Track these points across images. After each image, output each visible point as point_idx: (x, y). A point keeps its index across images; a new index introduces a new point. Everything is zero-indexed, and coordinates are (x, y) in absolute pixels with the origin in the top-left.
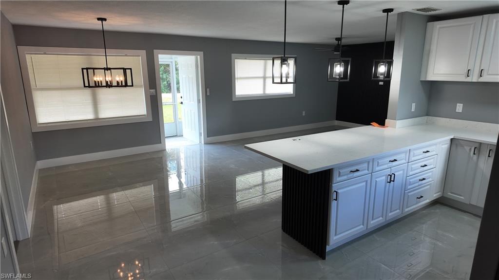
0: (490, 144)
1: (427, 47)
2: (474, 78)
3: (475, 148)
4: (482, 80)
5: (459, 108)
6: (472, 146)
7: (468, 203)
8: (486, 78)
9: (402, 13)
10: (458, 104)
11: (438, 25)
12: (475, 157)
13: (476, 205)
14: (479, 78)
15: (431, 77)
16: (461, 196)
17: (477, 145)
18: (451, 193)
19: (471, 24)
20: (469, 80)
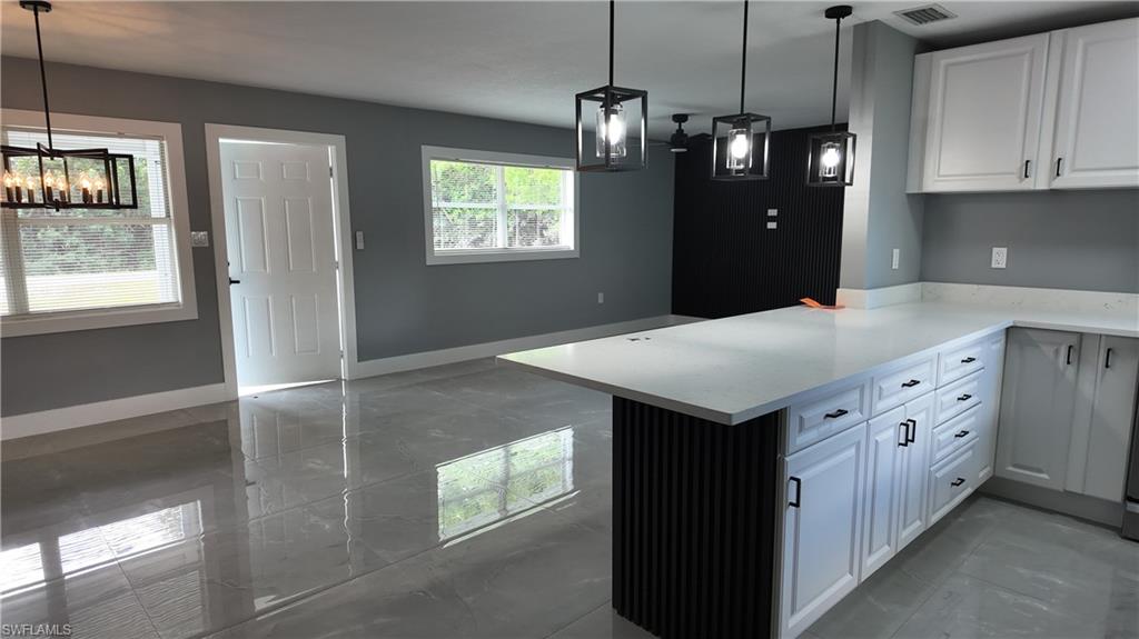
0: (1107, 336)
1: (917, 113)
2: (1040, 181)
3: (1070, 347)
4: (1059, 184)
5: (999, 258)
6: (1061, 344)
7: (1061, 490)
8: (1069, 180)
9: (866, 23)
10: (995, 250)
11: (943, 58)
12: (1071, 370)
13: (1080, 492)
14: (1052, 179)
15: (933, 184)
16: (1040, 471)
17: (1073, 341)
18: (1015, 466)
19: (1023, 54)
20: (1028, 185)
